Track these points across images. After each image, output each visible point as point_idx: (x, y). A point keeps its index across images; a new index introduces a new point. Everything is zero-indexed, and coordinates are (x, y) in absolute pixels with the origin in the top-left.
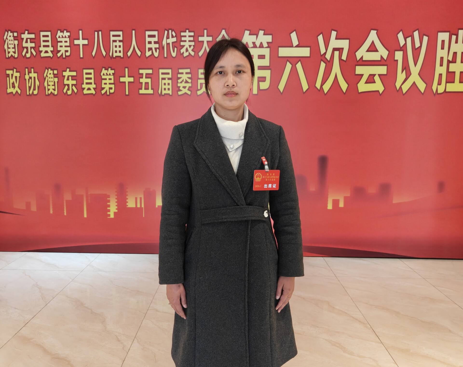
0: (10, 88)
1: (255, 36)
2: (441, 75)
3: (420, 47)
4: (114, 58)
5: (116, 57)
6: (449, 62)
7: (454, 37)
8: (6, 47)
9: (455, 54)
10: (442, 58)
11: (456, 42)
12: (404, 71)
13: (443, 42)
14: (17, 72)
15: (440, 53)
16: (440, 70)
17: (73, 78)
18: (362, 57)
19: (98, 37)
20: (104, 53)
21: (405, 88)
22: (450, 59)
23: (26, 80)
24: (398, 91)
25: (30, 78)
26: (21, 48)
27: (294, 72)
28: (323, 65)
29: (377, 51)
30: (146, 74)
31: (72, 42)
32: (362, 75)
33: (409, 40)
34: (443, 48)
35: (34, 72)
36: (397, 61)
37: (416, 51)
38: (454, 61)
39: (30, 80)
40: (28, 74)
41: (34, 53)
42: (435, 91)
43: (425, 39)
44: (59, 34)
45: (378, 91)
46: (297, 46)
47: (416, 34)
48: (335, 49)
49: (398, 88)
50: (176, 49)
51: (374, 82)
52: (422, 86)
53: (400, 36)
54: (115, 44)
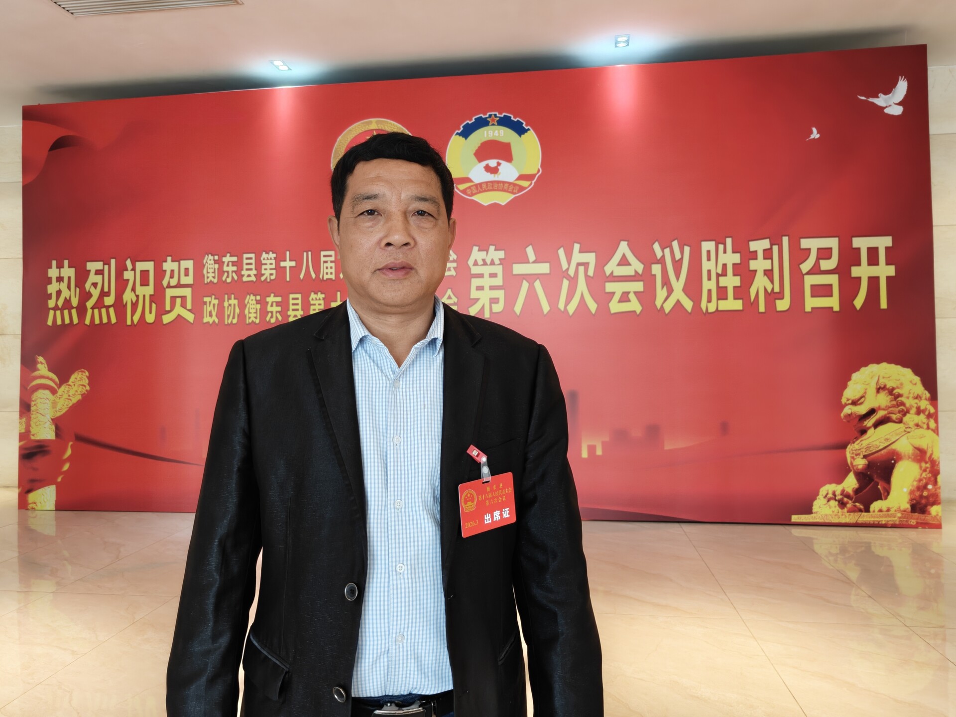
0: (207, 317)
1: (485, 252)
2: (710, 291)
3: (682, 259)
4: (325, 281)
5: (327, 279)
6: (718, 275)
7: (721, 247)
8: (205, 272)
9: (725, 266)
10: (709, 272)
11: (725, 252)
12: (665, 288)
13: (709, 252)
14: (215, 299)
15: (706, 265)
16: (708, 285)
17: (278, 304)
18: (612, 273)
19: (307, 257)
20: (313, 276)
21: (668, 307)
22: (720, 271)
23: (224, 307)
24: (659, 311)
25: (230, 305)
26: (221, 272)
27: (532, 291)
28: (566, 283)
29: (629, 264)
31: (277, 264)
32: (614, 293)
33: (667, 251)
34: (709, 259)
35: (235, 299)
36: (655, 275)
37: (677, 265)
38: (724, 274)
39: (230, 307)
40: (228, 301)
41: (236, 278)
42: (704, 310)
43: (687, 249)
44: (264, 255)
45: (634, 312)
46: (534, 262)
47: (675, 244)
48: (579, 264)
49: (659, 307)
51: (629, 301)
52: (688, 304)
53: (656, 247)
54: (326, 265)
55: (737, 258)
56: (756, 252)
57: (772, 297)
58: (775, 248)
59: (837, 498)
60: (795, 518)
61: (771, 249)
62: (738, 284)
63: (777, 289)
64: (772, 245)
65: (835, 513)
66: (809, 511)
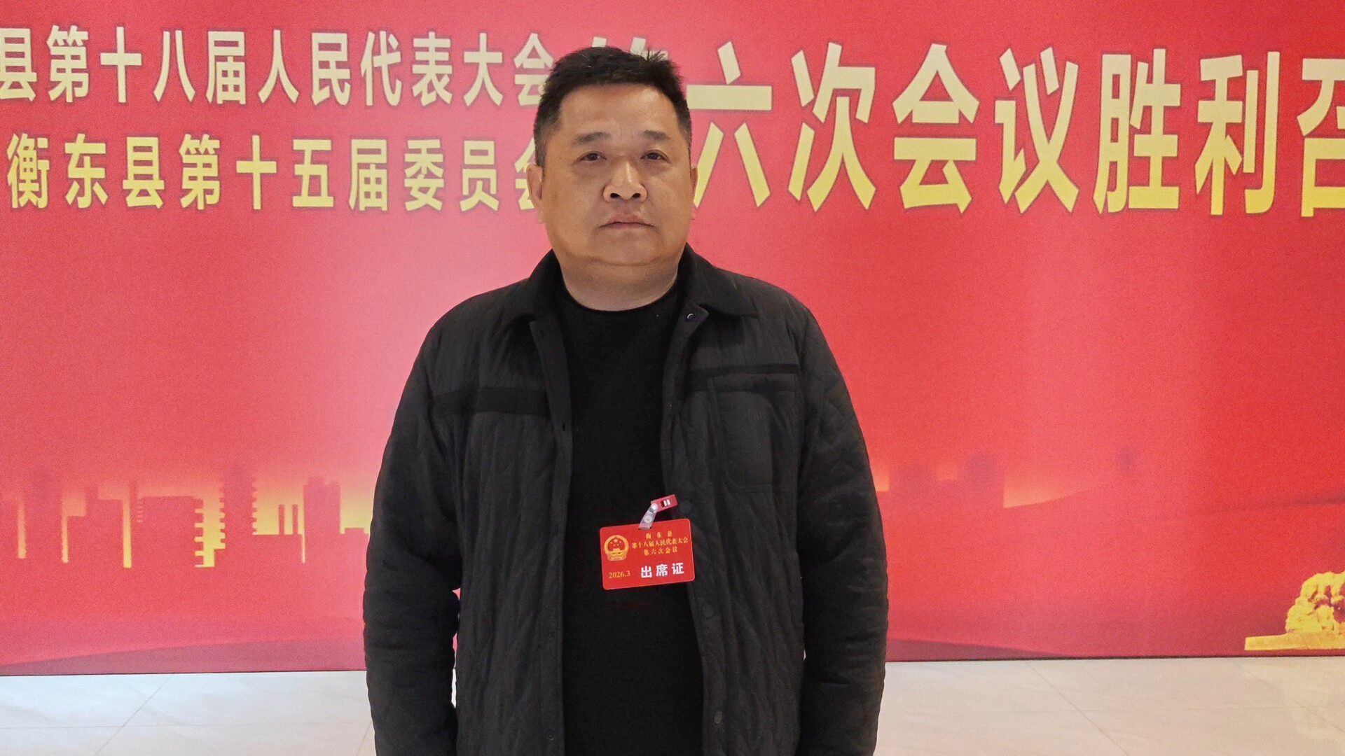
2: (1113, 166)
3: (1059, 92)
4: (219, 106)
5: (225, 102)
6: (1133, 131)
9: (1147, 110)
10: (1115, 122)
11: (1150, 80)
12: (1022, 153)
13: (1116, 79)
15: (1111, 108)
16: (1111, 152)
17: (96, 160)
18: (910, 116)
19: (173, 43)
20: (190, 92)
21: (1025, 200)
22: (1137, 124)
24: (1006, 206)
27: (729, 151)
28: (807, 135)
29: (948, 98)
30: (314, 153)
31: (93, 58)
32: (911, 163)
33: (1030, 71)
34: (1116, 95)
36: (1001, 125)
37: (1050, 104)
38: (1146, 128)
42: (1100, 207)
43: (1072, 69)
44: (56, 34)
45: (955, 206)
46: (736, 83)
47: (1047, 56)
48: (837, 93)
49: (1006, 196)
50: (399, 84)
51: (943, 180)
52: (1068, 194)
53: (1008, 61)
54: (222, 66)
55: (1172, 95)
56: (1212, 83)
57: (1238, 183)
58: (1253, 76)
59: (1333, 601)
60: (1251, 643)
61: (1244, 78)
62: (1173, 153)
63: (1249, 168)
64: (1246, 68)
65: (1327, 630)
66: (1278, 627)
